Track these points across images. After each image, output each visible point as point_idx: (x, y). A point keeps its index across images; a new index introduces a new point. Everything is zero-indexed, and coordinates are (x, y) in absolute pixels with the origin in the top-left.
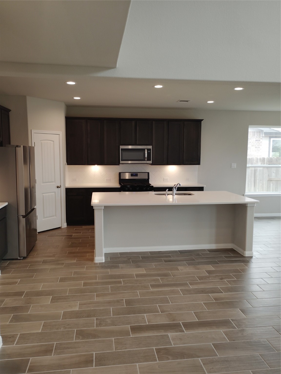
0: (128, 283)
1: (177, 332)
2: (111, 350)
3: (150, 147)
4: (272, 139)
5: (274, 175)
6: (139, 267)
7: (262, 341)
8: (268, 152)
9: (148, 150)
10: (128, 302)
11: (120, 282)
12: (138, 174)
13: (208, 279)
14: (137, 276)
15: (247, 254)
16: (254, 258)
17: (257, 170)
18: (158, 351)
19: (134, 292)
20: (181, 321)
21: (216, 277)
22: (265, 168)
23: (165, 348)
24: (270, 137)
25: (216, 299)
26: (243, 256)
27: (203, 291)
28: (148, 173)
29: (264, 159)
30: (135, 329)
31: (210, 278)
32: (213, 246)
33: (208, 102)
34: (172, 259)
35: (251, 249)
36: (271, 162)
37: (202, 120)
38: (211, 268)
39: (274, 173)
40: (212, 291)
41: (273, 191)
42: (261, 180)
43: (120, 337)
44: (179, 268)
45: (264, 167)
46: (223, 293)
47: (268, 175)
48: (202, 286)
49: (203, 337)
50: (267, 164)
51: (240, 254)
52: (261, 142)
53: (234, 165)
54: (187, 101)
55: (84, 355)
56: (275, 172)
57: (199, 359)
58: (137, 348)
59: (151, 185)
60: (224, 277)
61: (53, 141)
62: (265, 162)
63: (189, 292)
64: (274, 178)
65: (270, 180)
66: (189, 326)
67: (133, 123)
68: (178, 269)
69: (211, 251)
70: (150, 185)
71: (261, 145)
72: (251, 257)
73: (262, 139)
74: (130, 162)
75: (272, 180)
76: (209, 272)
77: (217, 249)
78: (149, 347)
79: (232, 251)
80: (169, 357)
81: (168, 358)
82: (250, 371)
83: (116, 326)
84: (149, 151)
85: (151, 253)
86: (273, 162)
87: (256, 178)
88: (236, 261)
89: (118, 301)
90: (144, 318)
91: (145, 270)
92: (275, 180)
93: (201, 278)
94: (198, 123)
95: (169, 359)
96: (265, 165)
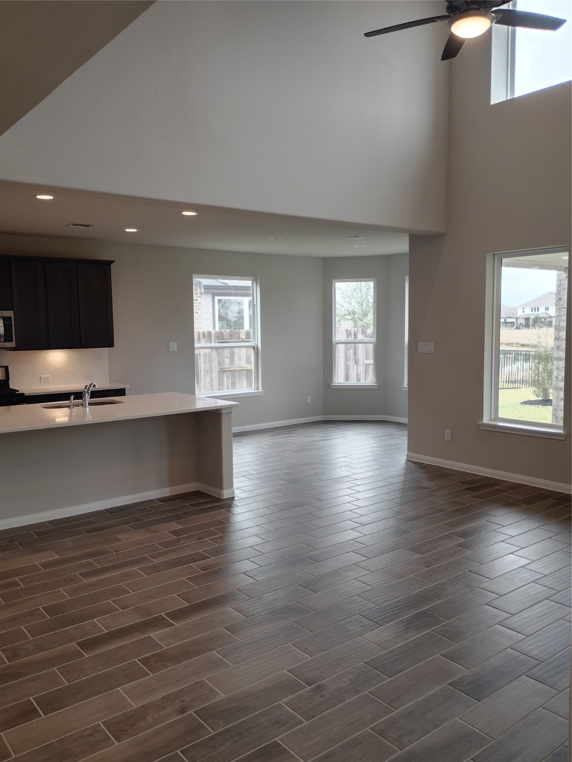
0: (33, 582)
1: (162, 628)
2: (61, 685)
3: (10, 314)
4: (217, 298)
5: (227, 361)
6: (41, 551)
7: (290, 605)
8: (212, 321)
9: (5, 319)
10: (51, 610)
11: (16, 584)
13: (178, 543)
14: (45, 565)
15: (226, 494)
16: (236, 498)
17: (200, 354)
18: (145, 661)
19: (54, 592)
20: (162, 612)
21: (190, 538)
22: (213, 350)
23: (154, 655)
24: (214, 295)
25: (203, 569)
26: (219, 500)
27: (178, 563)
28: (6, 368)
29: (210, 333)
30: (87, 645)
31: (182, 542)
32: (166, 492)
33: (127, 230)
34: (98, 525)
35: (231, 486)
36: (222, 339)
37: (113, 262)
38: (176, 526)
39: (227, 357)
40: (193, 559)
41: (228, 389)
42: (208, 372)
43: (66, 663)
44: (120, 536)
45: (212, 348)
46: (210, 558)
47: (219, 362)
48: (173, 556)
49: (206, 623)
50: (215, 342)
51: (213, 497)
52: (199, 303)
53: (174, 346)
54: (88, 226)
55: (13, 707)
56: (229, 356)
57: (214, 652)
58: (106, 668)
59: (18, 391)
60: (202, 535)
62: (212, 339)
63: (155, 568)
64: (229, 368)
65: (222, 371)
66: (178, 615)
68: (119, 540)
69: (163, 500)
70: (17, 393)
71: (200, 309)
72: (233, 498)
73: (200, 297)
75: (225, 370)
76: (176, 533)
77: (172, 496)
78: (126, 661)
79: (198, 494)
80: (167, 663)
81: (165, 665)
82: (289, 644)
83: (48, 650)
84: (6, 323)
85: (50, 522)
86: (225, 339)
87: (199, 369)
88: (212, 508)
89: (30, 614)
90: (95, 625)
91: (56, 553)
92: (230, 371)
93: (165, 545)
94: (104, 267)
95: (168, 667)
96: (213, 345)
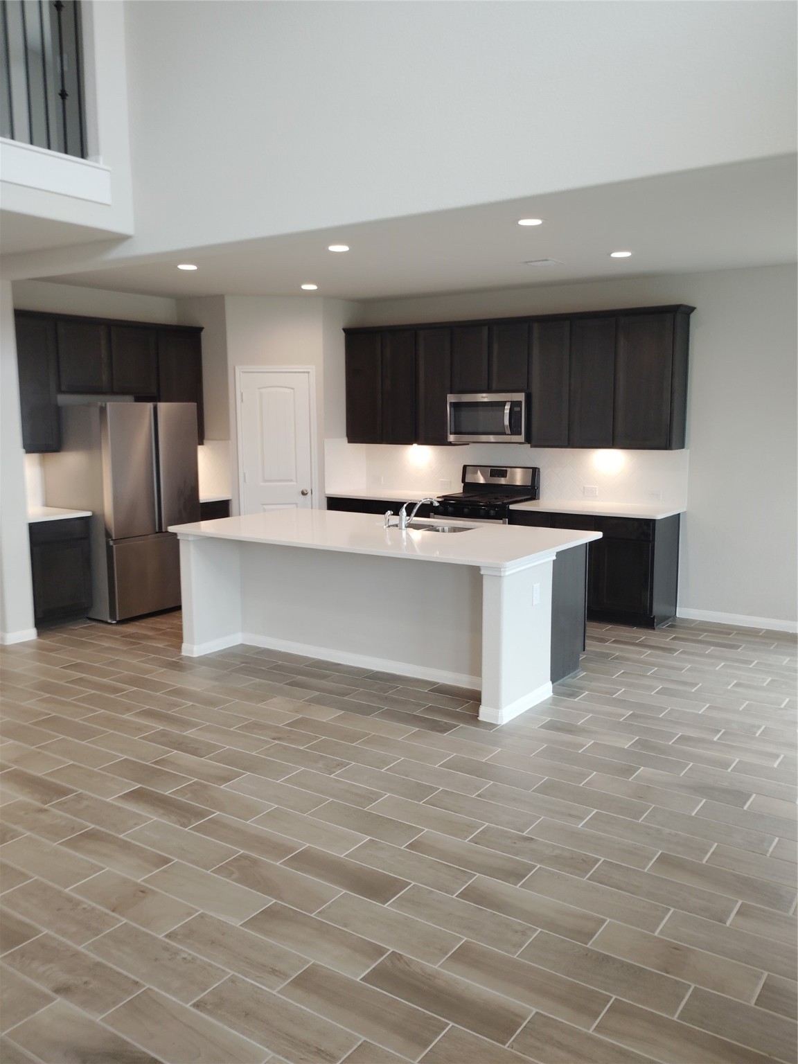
3: (521, 397)
9: (515, 404)
12: (506, 470)
15: (484, 714)
28: (535, 471)
33: (615, 255)
61: (293, 389)
67: (485, 330)
74: (492, 438)
84: (516, 409)
94: (664, 317)
